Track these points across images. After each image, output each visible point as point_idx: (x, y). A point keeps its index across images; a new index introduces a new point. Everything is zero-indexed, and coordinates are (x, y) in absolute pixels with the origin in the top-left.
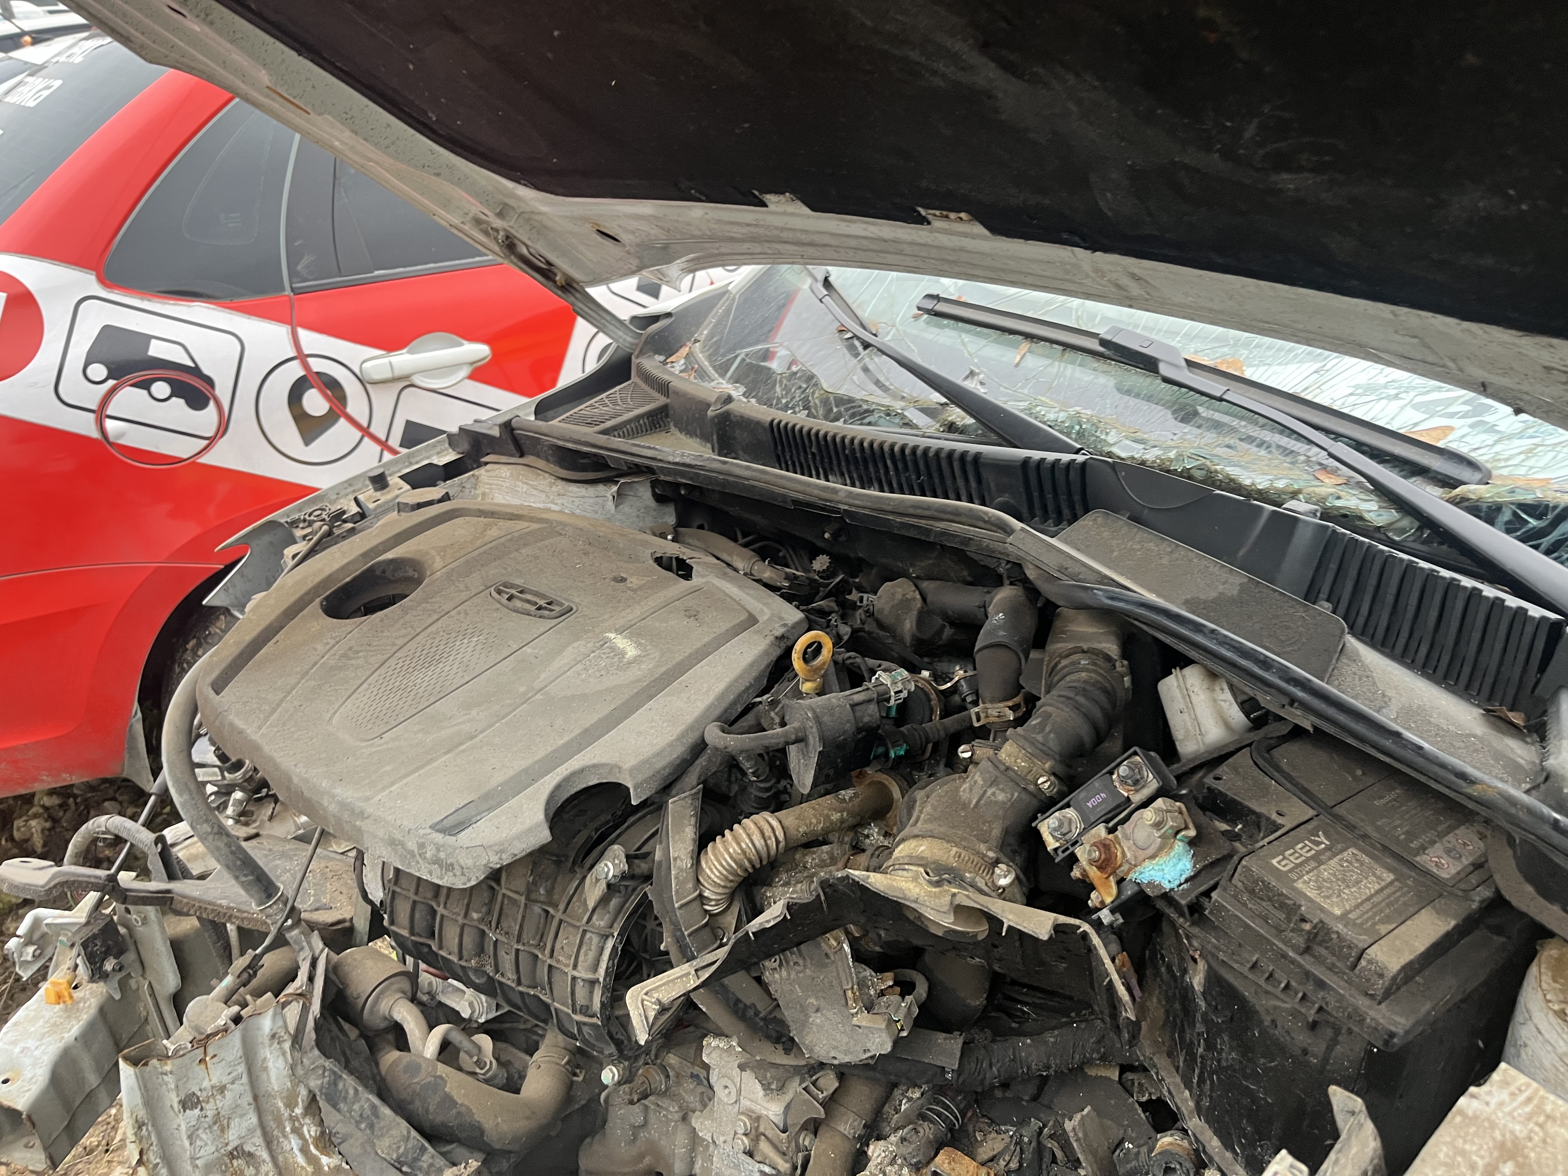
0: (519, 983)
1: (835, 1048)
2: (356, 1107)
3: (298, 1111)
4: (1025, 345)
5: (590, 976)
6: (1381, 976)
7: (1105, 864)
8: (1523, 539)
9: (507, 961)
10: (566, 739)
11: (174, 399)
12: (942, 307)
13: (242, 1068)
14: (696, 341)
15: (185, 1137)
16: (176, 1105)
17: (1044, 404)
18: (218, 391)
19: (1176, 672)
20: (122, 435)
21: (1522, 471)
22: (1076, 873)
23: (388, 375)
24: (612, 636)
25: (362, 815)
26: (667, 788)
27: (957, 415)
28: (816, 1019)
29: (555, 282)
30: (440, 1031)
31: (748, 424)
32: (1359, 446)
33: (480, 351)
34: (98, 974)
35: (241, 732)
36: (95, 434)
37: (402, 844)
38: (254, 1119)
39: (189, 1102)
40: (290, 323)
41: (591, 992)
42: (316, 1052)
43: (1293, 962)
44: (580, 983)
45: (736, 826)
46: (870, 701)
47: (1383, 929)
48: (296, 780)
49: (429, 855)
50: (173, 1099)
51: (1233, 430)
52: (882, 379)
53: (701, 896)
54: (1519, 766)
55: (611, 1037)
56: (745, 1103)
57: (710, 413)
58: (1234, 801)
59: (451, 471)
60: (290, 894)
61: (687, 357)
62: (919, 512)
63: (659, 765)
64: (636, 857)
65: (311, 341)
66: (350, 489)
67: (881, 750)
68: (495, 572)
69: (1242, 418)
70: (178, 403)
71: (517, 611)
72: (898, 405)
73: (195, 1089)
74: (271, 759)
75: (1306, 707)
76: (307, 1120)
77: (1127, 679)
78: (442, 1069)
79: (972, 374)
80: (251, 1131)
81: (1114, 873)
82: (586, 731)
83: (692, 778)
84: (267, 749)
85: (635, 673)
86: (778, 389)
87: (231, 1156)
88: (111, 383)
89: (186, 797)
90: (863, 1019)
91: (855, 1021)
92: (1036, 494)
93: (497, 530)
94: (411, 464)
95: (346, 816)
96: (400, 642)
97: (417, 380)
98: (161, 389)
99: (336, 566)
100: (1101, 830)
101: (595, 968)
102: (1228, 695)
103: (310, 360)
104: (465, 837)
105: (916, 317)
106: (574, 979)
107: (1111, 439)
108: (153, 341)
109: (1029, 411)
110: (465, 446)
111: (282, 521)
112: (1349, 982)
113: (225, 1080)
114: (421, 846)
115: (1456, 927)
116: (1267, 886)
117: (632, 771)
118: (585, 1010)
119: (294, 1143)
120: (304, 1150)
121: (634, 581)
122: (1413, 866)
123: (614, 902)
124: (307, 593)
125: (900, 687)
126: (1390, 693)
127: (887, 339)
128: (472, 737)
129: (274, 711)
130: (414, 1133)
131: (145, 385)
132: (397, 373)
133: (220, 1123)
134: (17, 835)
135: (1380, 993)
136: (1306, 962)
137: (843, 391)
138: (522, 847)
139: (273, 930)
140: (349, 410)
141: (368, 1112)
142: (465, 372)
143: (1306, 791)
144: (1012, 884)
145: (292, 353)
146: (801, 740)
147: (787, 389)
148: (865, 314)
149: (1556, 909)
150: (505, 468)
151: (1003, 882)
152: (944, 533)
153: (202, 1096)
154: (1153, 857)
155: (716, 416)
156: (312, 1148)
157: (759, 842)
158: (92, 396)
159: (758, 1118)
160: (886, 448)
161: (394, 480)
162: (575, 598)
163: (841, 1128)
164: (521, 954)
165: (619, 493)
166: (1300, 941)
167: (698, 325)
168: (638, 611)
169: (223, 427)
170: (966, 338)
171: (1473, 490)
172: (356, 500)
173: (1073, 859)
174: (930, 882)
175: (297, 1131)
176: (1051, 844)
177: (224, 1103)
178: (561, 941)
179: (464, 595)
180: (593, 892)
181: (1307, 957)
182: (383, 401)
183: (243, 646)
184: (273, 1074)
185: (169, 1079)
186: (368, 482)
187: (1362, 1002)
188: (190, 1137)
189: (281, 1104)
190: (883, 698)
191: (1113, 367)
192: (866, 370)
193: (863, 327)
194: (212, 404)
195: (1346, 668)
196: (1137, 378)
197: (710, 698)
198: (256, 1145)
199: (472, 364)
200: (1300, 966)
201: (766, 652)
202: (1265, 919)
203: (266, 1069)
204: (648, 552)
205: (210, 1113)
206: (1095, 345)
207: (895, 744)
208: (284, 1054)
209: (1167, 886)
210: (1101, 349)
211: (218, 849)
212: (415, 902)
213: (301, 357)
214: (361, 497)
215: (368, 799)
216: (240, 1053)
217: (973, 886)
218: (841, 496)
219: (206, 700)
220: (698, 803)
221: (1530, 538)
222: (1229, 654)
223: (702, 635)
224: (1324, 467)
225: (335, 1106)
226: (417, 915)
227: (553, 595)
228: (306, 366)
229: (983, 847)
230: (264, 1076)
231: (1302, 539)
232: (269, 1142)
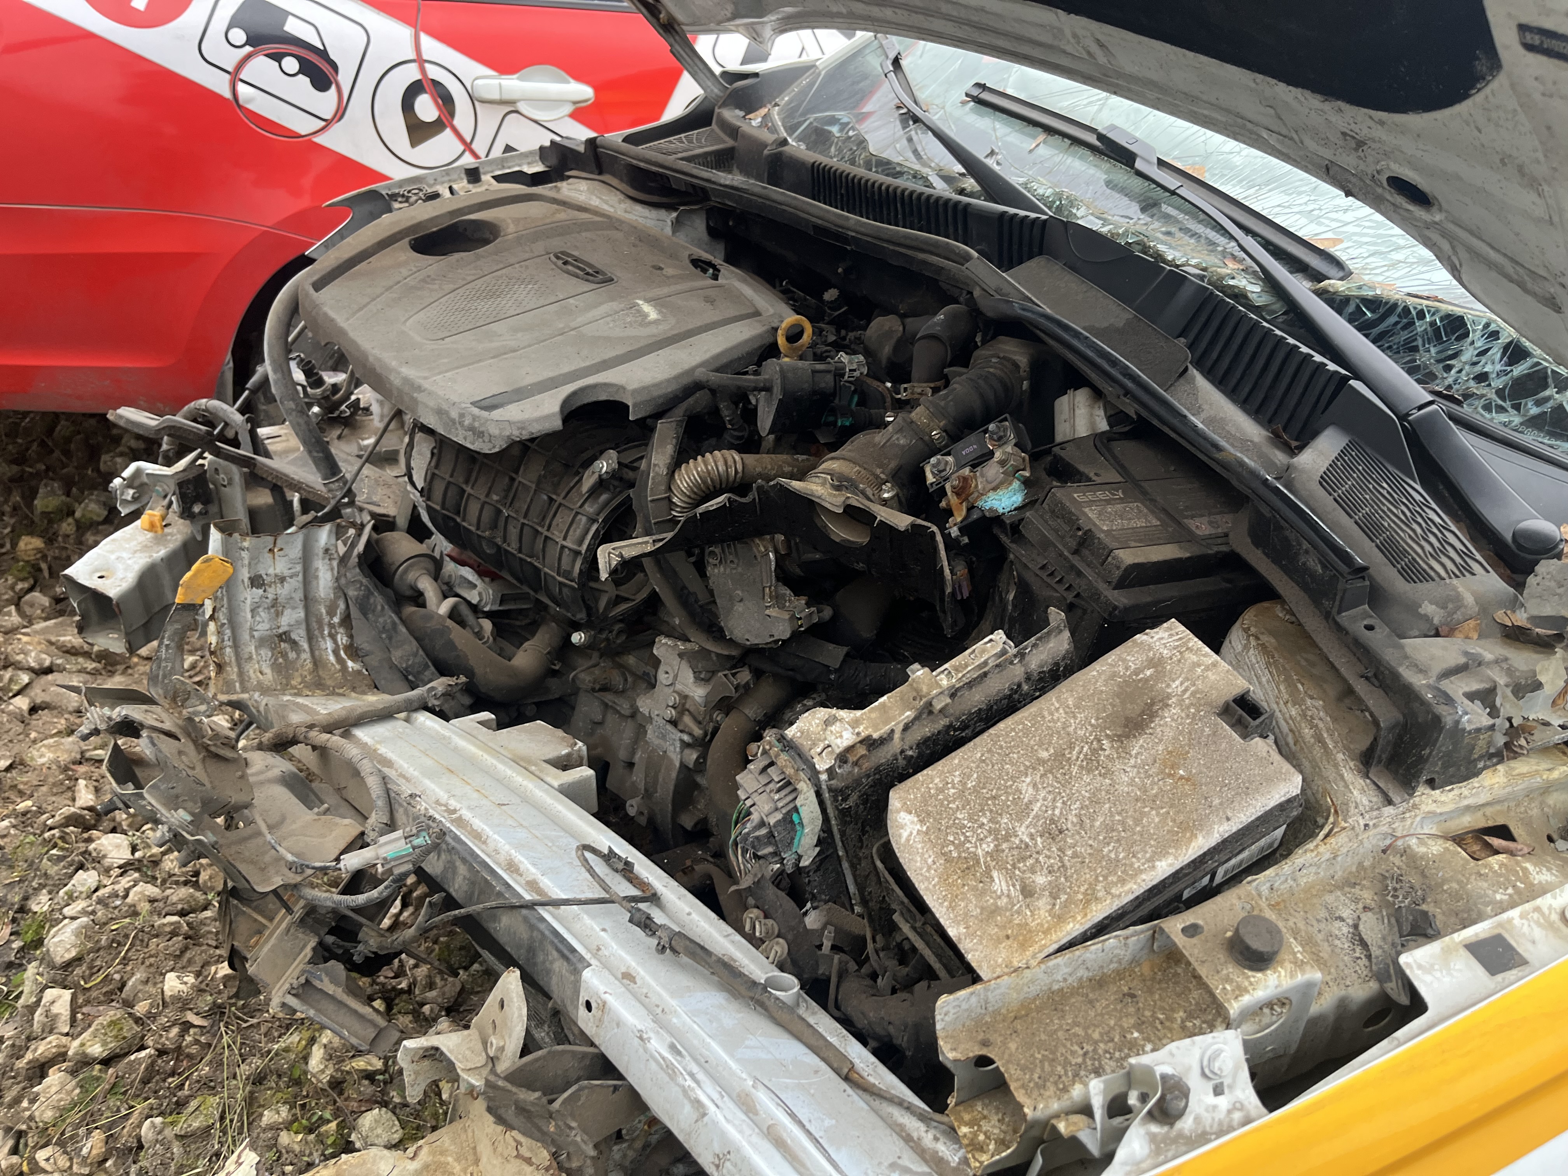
0: (520, 551)
1: (749, 632)
2: (381, 620)
3: (336, 620)
4: (1042, 137)
5: (575, 547)
6: (1118, 568)
7: (962, 491)
8: (1359, 329)
9: (513, 532)
10: (588, 363)
11: (301, 76)
12: (986, 96)
13: (299, 568)
14: (776, 105)
15: (248, 610)
16: (246, 580)
17: (1039, 182)
18: (340, 78)
19: (1070, 392)
20: (251, 100)
21: (1380, 279)
22: (943, 504)
23: (496, 96)
24: (640, 302)
25: (419, 389)
26: (659, 415)
27: (970, 183)
28: (739, 608)
29: (658, 19)
30: (451, 601)
31: (796, 164)
32: (1267, 245)
33: (584, 92)
34: (186, 513)
35: (332, 320)
36: (227, 94)
37: (447, 413)
38: (302, 615)
39: (256, 581)
40: (415, 27)
41: (574, 561)
42: (357, 570)
43: (1066, 558)
44: (566, 551)
45: (708, 455)
46: (829, 372)
47: (1133, 544)
48: (371, 359)
49: (467, 423)
50: (245, 574)
51: (1177, 221)
52: (919, 149)
53: (669, 499)
54: (1274, 464)
55: (584, 601)
56: (679, 687)
57: (766, 152)
58: (1068, 464)
59: (536, 179)
60: (348, 476)
61: (765, 117)
62: (908, 242)
63: (656, 393)
64: (626, 466)
65: (431, 47)
66: (446, 178)
67: (831, 419)
68: (557, 244)
69: (1186, 213)
70: (304, 81)
71: (568, 272)
72: (925, 171)
73: (263, 573)
74: (353, 342)
75: (1135, 399)
76: (341, 630)
77: (1025, 384)
78: (449, 623)
79: (992, 153)
80: (298, 623)
81: (966, 499)
82: (604, 362)
83: (679, 412)
84: (352, 334)
85: (653, 330)
86: (833, 149)
87: (280, 636)
88: (248, 49)
89: (279, 375)
90: (773, 612)
91: (767, 612)
92: (1006, 245)
93: (564, 215)
94: (503, 167)
95: (406, 389)
96: (470, 278)
97: (522, 107)
98: (291, 64)
99: (426, 217)
100: (966, 471)
101: (580, 542)
102: (1101, 413)
103: (427, 65)
104: (496, 414)
105: (964, 103)
106: (563, 547)
107: (1079, 214)
108: (290, 18)
109: (1025, 185)
110: (553, 161)
111: (384, 193)
112: (1098, 574)
113: (287, 573)
114: (462, 415)
115: (1188, 559)
116: (1063, 507)
117: (635, 391)
118: (567, 574)
119: (329, 645)
120: (336, 652)
121: (669, 271)
122: (1179, 523)
123: (604, 497)
124: (400, 232)
125: (854, 367)
126: (1205, 407)
127: (935, 117)
128: (515, 351)
129: (361, 309)
130: (421, 652)
131: (277, 57)
132: (506, 97)
133: (276, 607)
134: (102, 467)
135: (1115, 581)
136: (1076, 560)
137: (885, 155)
138: (537, 429)
139: (333, 502)
140: (456, 122)
141: (389, 626)
142: (569, 109)
143: (1122, 466)
144: (892, 498)
145: (412, 56)
146: (768, 389)
147: (840, 150)
148: (921, 96)
149: (1259, 552)
150: (584, 182)
151: (886, 495)
152: (924, 262)
153: (267, 580)
154: (995, 489)
155: (770, 155)
156: (342, 653)
157: (722, 468)
158: (230, 58)
159: (686, 697)
160: (899, 191)
161: (486, 178)
162: (617, 273)
163: (747, 711)
164: (526, 529)
165: (677, 218)
166: (1073, 544)
167: (781, 92)
168: (666, 290)
169: (340, 113)
170: (998, 125)
171: (1336, 285)
172: (450, 188)
173: (942, 492)
174: (832, 486)
175: (333, 637)
176: (930, 479)
177: (283, 591)
178: (558, 519)
179: (527, 256)
180: (588, 481)
181: (1077, 557)
182: (489, 119)
183: (341, 261)
184: (322, 583)
185: (245, 554)
186: (463, 176)
187: (1102, 586)
188: (252, 611)
189: (324, 611)
190: (839, 373)
191: (1106, 164)
192: (910, 140)
193: (916, 102)
194: (333, 87)
195: (1182, 386)
196: (1121, 175)
197: (707, 356)
198: (301, 635)
199: (575, 103)
200: (1069, 561)
201: (760, 336)
202: (1056, 531)
203: (317, 577)
204: (687, 253)
205: (271, 596)
206: (1092, 139)
207: (843, 415)
208: (332, 569)
209: (1001, 511)
210: (1098, 143)
211: (299, 424)
212: (449, 483)
213: (420, 61)
214: (455, 187)
215: (425, 378)
216: (300, 555)
217: (863, 493)
218: (851, 224)
219: (307, 295)
220: (681, 431)
221: (1364, 328)
222: (1090, 353)
223: (712, 315)
224: (1234, 257)
225: (365, 614)
226: (449, 494)
227: (599, 266)
228: (423, 71)
229: (878, 471)
230: (314, 583)
231: (1185, 294)
232: (310, 638)
